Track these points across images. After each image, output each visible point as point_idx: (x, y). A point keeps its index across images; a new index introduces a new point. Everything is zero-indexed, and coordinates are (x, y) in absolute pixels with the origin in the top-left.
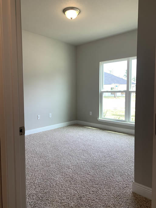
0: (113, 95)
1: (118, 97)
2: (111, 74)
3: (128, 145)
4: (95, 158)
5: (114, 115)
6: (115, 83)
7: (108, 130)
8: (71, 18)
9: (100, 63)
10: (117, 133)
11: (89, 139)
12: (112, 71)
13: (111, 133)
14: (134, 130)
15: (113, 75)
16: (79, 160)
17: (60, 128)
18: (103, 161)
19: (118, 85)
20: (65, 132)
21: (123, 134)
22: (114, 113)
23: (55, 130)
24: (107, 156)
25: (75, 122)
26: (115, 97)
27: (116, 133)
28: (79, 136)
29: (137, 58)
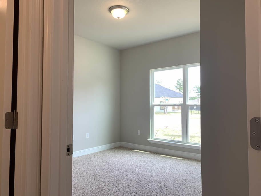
0: (163, 111)
1: (169, 113)
2: (160, 85)
3: (189, 173)
4: (148, 189)
5: (166, 135)
6: (164, 96)
7: (161, 154)
8: (119, 18)
9: (150, 70)
10: (173, 157)
11: (139, 165)
12: (160, 82)
13: (166, 157)
14: (200, 155)
15: (162, 86)
16: (128, 192)
17: (100, 152)
18: (159, 193)
19: (168, 98)
20: (107, 158)
21: (180, 158)
22: (166, 133)
23: (93, 155)
24: (164, 186)
25: (119, 144)
26: (165, 113)
27: (171, 157)
28: (125, 161)
29: (201, 65)
